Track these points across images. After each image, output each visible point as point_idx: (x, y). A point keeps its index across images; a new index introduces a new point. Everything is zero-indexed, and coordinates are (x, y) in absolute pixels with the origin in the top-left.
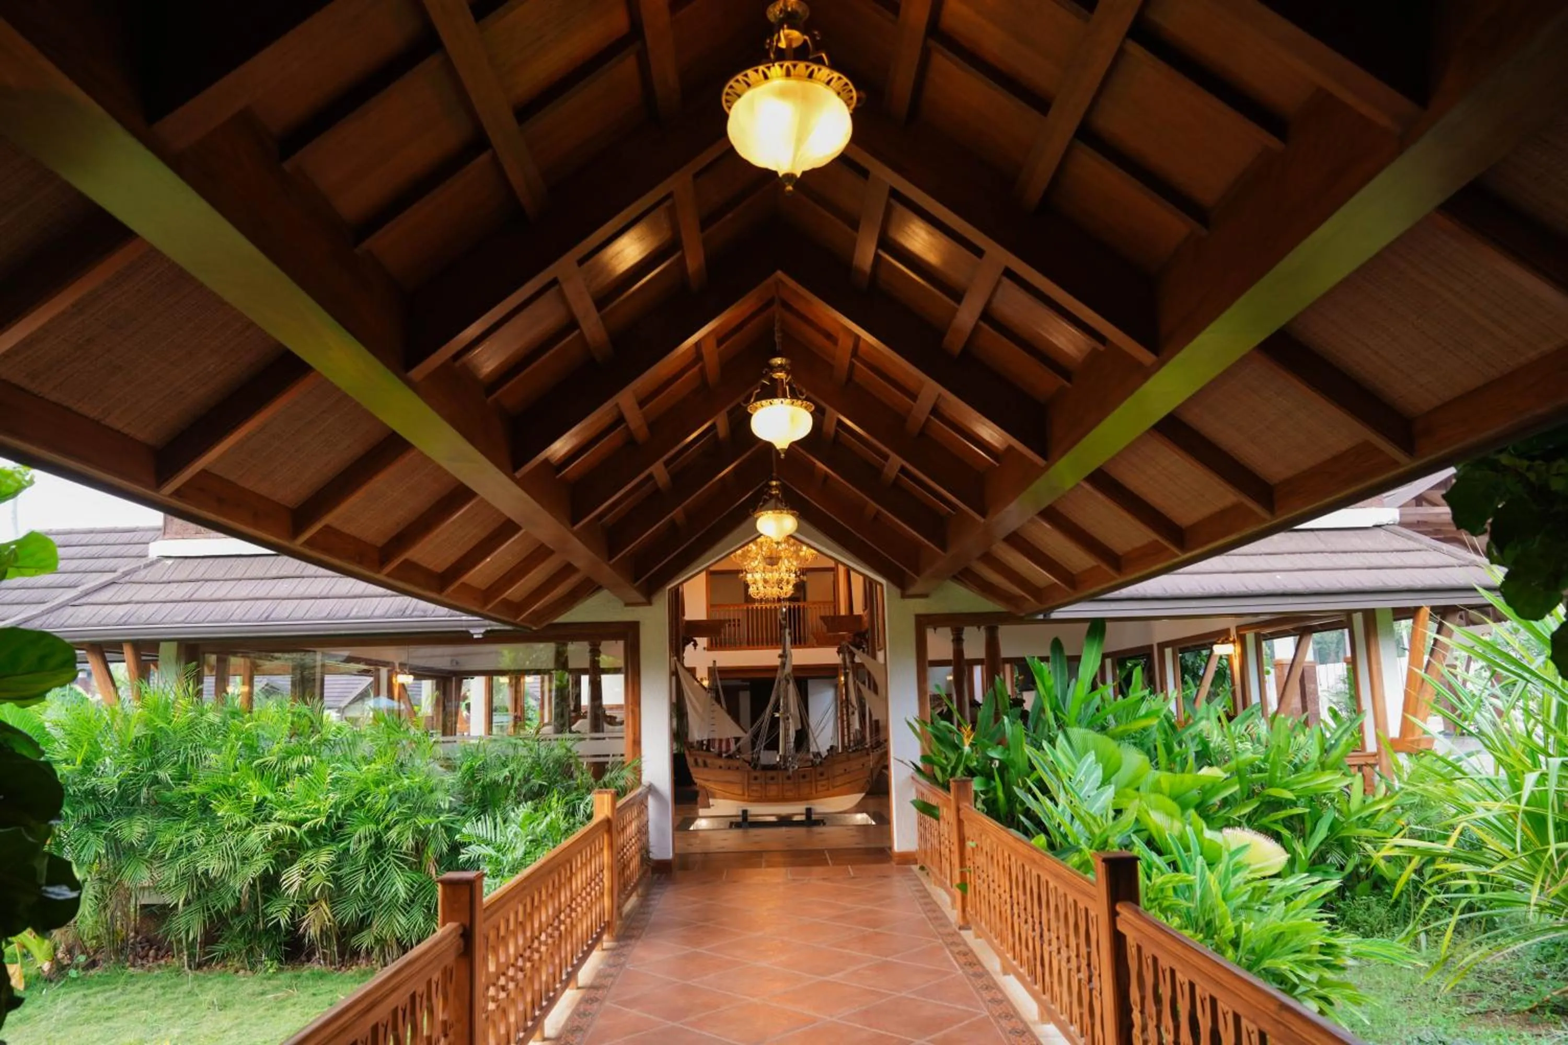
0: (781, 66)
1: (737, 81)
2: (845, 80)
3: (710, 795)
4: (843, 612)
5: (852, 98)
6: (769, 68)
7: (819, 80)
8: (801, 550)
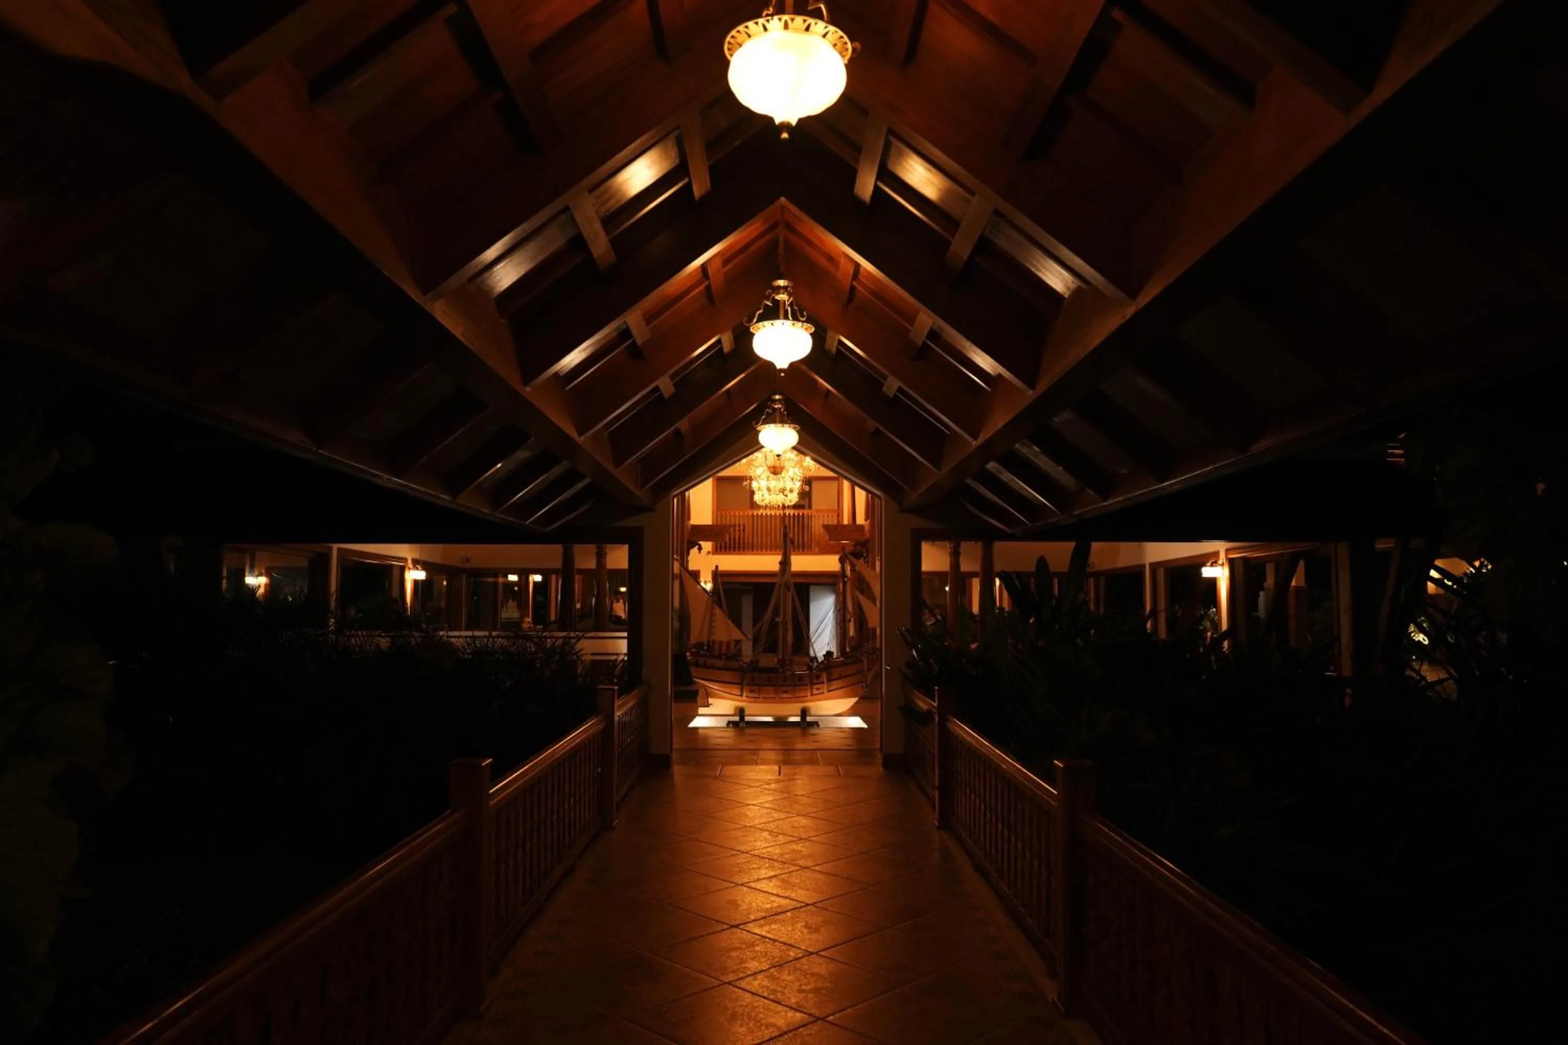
0: (780, 19)
1: (738, 32)
2: (841, 33)
3: (708, 695)
4: (846, 521)
5: (847, 49)
6: (768, 21)
7: (816, 33)
8: (804, 461)
